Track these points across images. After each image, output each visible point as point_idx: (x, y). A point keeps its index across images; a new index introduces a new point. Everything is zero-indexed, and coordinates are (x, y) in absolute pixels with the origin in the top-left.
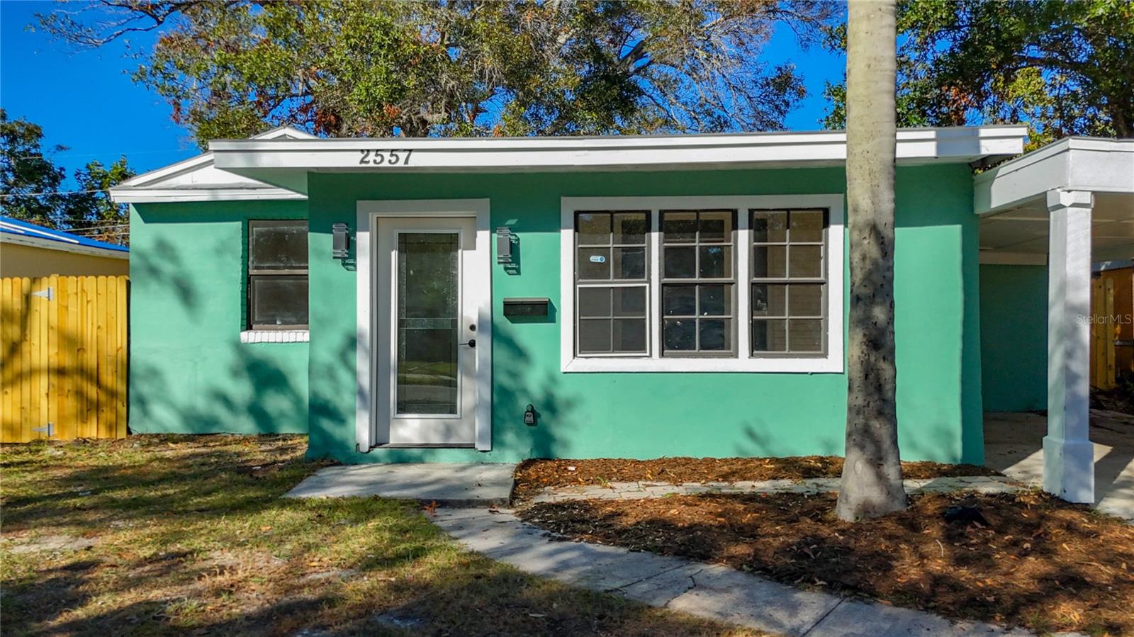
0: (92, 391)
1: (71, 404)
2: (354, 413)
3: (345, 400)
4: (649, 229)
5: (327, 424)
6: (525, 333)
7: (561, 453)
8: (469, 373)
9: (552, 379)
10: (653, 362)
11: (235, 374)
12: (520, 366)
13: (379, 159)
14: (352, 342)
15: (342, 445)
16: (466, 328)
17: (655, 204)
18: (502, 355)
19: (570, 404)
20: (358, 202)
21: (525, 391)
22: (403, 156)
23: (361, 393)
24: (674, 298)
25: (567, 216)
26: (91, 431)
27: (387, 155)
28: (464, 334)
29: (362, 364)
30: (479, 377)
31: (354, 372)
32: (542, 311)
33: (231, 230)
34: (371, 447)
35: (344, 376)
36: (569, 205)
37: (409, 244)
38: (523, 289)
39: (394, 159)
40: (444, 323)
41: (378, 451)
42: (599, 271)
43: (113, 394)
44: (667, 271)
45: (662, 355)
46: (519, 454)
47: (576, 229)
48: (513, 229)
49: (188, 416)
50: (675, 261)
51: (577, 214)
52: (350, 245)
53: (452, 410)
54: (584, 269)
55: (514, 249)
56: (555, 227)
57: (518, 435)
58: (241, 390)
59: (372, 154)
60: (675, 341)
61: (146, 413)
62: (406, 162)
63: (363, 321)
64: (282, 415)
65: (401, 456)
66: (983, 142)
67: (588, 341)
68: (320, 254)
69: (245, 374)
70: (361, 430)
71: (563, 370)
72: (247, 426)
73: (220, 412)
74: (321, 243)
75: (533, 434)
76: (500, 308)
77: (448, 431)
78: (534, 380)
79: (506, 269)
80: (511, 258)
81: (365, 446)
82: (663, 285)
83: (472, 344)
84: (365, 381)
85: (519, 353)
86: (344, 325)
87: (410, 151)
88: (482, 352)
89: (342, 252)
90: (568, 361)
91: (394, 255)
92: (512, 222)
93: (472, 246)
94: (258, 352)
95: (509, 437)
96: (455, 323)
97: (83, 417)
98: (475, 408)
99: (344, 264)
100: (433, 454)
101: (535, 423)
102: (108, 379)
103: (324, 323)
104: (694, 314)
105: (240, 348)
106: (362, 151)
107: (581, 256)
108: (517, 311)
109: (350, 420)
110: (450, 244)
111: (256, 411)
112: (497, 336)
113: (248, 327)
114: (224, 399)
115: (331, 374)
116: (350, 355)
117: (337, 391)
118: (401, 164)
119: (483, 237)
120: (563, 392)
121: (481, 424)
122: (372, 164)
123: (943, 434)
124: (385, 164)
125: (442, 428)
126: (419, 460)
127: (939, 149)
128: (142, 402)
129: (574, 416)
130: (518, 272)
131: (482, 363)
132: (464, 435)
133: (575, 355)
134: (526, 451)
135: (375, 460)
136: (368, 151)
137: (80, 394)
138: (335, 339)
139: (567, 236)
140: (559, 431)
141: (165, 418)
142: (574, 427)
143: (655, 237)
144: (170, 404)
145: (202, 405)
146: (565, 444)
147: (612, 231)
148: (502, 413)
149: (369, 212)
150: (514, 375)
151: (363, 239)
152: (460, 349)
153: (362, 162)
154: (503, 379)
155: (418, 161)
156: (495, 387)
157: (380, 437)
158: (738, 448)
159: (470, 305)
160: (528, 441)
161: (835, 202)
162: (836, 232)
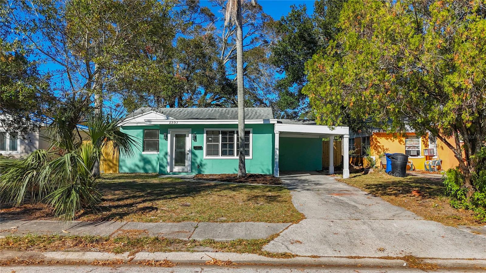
0: (111, 164)
1: (107, 167)
2: (167, 166)
3: (165, 164)
4: (219, 134)
5: (162, 168)
6: (197, 152)
7: (202, 173)
8: (187, 160)
9: (202, 160)
10: (220, 157)
11: (140, 161)
12: (196, 158)
14: (166, 154)
15: (164, 172)
16: (187, 151)
17: (220, 130)
18: (193, 156)
19: (204, 165)
20: (168, 129)
21: (197, 162)
22: (176, 122)
23: (168, 163)
24: (224, 146)
25: (205, 132)
26: (111, 172)
27: (174, 122)
28: (187, 152)
29: (169, 158)
30: (189, 160)
31: (167, 159)
32: (200, 148)
33: (140, 131)
35: (165, 160)
36: (205, 130)
37: (177, 136)
38: (197, 144)
40: (183, 150)
41: (171, 173)
42: (211, 141)
43: (116, 165)
44: (222, 141)
45: (221, 156)
46: (195, 173)
47: (207, 134)
48: (195, 134)
49: (130, 169)
50: (224, 139)
51: (207, 131)
52: (167, 136)
53: (185, 166)
54: (208, 141)
55: (196, 137)
56: (203, 133)
58: (141, 164)
60: (224, 153)
61: (122, 169)
63: (169, 151)
64: (149, 169)
65: (175, 173)
67: (208, 154)
68: (161, 138)
69: (142, 161)
70: (168, 169)
71: (204, 159)
72: (142, 171)
73: (137, 168)
74: (162, 136)
75: (198, 170)
76: (193, 148)
77: (183, 169)
78: (198, 161)
79: (194, 141)
80: (195, 139)
81: (169, 172)
82: (222, 144)
83: (188, 154)
84: (169, 160)
85: (196, 156)
86: (165, 150)
88: (190, 155)
89: (165, 138)
90: (205, 157)
91: (174, 138)
92: (195, 132)
93: (188, 136)
94: (145, 156)
95: (194, 170)
96: (185, 150)
97: (109, 170)
98: (188, 166)
99: (166, 140)
100: (180, 173)
101: (199, 168)
102: (114, 162)
103: (162, 150)
104: (229, 148)
105: (141, 155)
107: (207, 138)
108: (196, 148)
109: (166, 168)
110: (184, 136)
111: (144, 169)
112: (193, 153)
113: (144, 151)
114: (137, 166)
115: (162, 160)
116: (166, 156)
118: (176, 124)
119: (190, 135)
120: (203, 163)
121: (189, 168)
123: (269, 170)
124: (173, 124)
125: (182, 169)
126: (178, 174)
127: (264, 122)
128: (121, 167)
129: (205, 167)
130: (196, 141)
131: (190, 158)
132: (186, 170)
134: (197, 173)
135: (170, 174)
136: (171, 121)
137: (108, 165)
138: (163, 153)
139: (205, 135)
140: (203, 170)
141: (125, 170)
142: (205, 169)
143: (220, 135)
144: (127, 167)
145: (133, 167)
146: (203, 172)
147: (213, 134)
148: (193, 167)
149: (170, 130)
150: (195, 160)
151: (169, 135)
152: (186, 155)
153: (170, 123)
154: (193, 160)
155: (179, 123)
156: (192, 162)
157: (171, 171)
158: (233, 172)
159: (188, 147)
160: (197, 171)
161: (251, 130)
162: (251, 135)
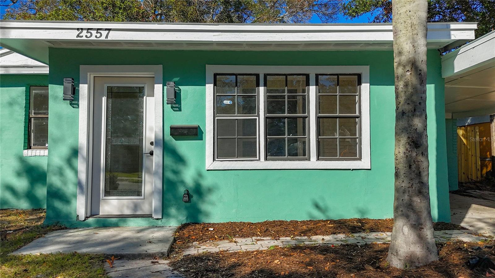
2: (75, 196)
3: (70, 189)
4: (258, 85)
5: (58, 204)
6: (183, 146)
7: (205, 220)
8: (149, 171)
9: (200, 175)
10: (262, 163)
12: (181, 167)
13: (89, 35)
14: (75, 152)
15: (67, 217)
16: (148, 144)
17: (261, 70)
18: (169, 161)
19: (210, 190)
20: (80, 65)
21: (183, 182)
23: (79, 184)
25: (209, 76)
27: (94, 33)
28: (147, 147)
29: (81, 166)
30: (156, 173)
31: (76, 172)
32: (194, 133)
33: (19, 92)
34: (87, 218)
35: (69, 174)
36: (211, 70)
37: (113, 94)
38: (181, 120)
39: (98, 35)
40: (133, 142)
41: (91, 220)
42: (228, 110)
44: (268, 110)
45: (266, 159)
46: (178, 221)
47: (215, 85)
48: (177, 84)
50: (273, 104)
51: (215, 75)
52: (75, 91)
53: (139, 193)
54: (219, 109)
55: (177, 96)
56: (203, 83)
57: (178, 209)
58: (22, 184)
59: (85, 32)
60: (274, 151)
62: (107, 37)
63: (83, 140)
65: (104, 223)
66: (452, 32)
67: (222, 151)
68: (56, 98)
69: (25, 174)
70: (80, 207)
71: (207, 168)
72: (24, 205)
73: (9, 197)
74: (57, 90)
75: (187, 208)
76: (168, 131)
77: (136, 207)
78: (188, 176)
79: (172, 107)
80: (175, 101)
81: (82, 217)
82: (266, 118)
83: (152, 153)
84: (83, 176)
85: (180, 159)
86: (70, 142)
87: (109, 30)
88: (157, 158)
89: (70, 96)
90: (209, 163)
91: (104, 99)
92: (176, 79)
93: (152, 95)
94: (32, 161)
95: (173, 211)
96: (141, 140)
98: (152, 193)
99: (71, 104)
100: (125, 221)
101: (189, 201)
103: (58, 141)
104: (285, 135)
106: (78, 29)
107: (217, 100)
108: (179, 133)
109: (73, 201)
110: (139, 93)
111: (30, 196)
112: (169, 151)
113: (28, 147)
115: (60, 172)
116: (74, 160)
117: (65, 183)
118: (103, 38)
119: (158, 87)
120: (206, 182)
121: (156, 202)
122: (84, 38)
124: (93, 38)
125: (132, 205)
126: (116, 225)
129: (213, 197)
130: (180, 110)
131: (157, 165)
132: (146, 209)
133: (214, 160)
134: (183, 219)
135: (88, 226)
136: (82, 29)
138: (64, 150)
139: (209, 88)
140: (204, 207)
142: (213, 204)
143: (262, 89)
146: (207, 215)
147: (236, 85)
148: (169, 196)
150: (176, 172)
151: (84, 89)
152: (144, 156)
153: (78, 36)
154: (170, 175)
155: (114, 36)
156: (165, 181)
157: (93, 211)
158: (310, 215)
159: (151, 129)
160: (185, 213)
161: (365, 70)
162: (365, 87)
